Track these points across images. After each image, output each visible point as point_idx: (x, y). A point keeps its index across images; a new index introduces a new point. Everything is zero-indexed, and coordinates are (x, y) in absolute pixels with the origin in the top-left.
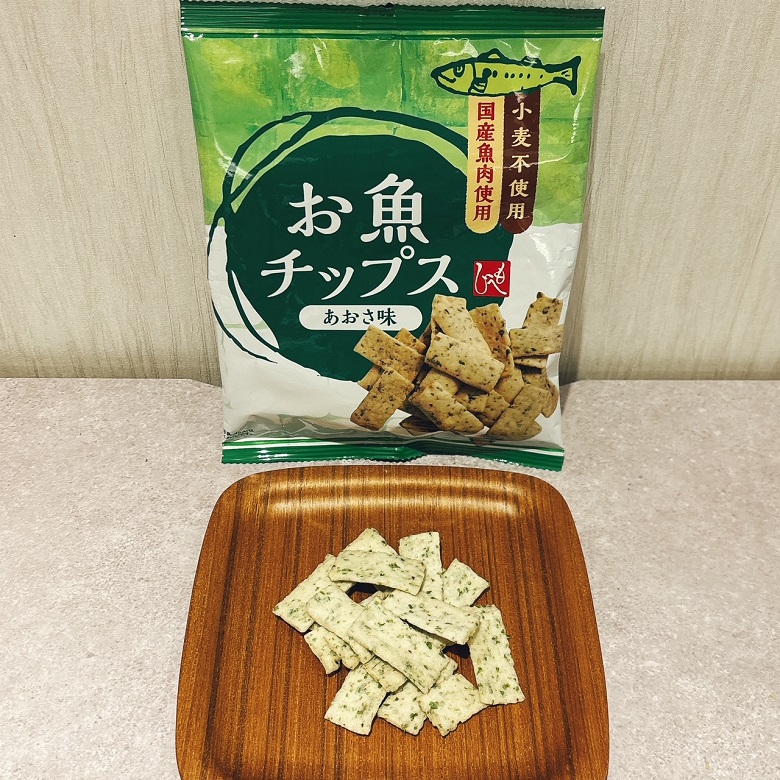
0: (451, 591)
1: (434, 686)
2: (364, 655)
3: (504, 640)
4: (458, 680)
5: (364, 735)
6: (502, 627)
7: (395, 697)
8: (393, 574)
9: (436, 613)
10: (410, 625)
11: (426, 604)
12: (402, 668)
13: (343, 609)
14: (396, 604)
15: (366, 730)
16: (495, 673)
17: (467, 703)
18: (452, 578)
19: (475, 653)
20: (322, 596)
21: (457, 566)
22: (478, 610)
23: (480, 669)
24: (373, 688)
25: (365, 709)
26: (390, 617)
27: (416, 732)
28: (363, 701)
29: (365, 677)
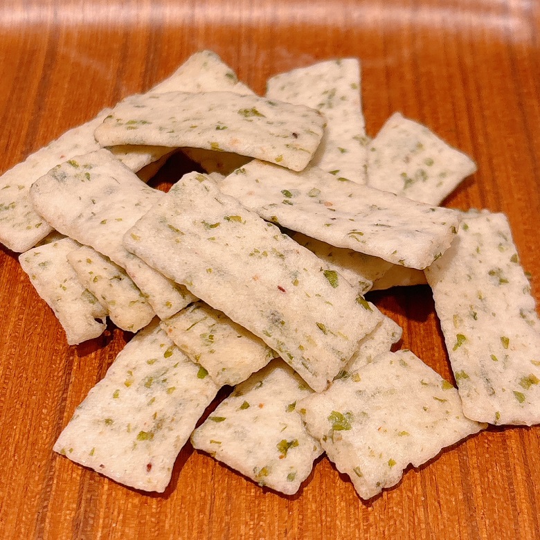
0: (387, 176)
1: (343, 374)
2: (164, 299)
3: (518, 277)
4: (404, 364)
5: (153, 494)
6: (513, 250)
7: (240, 400)
8: (247, 127)
9: (350, 206)
10: (284, 230)
11: (325, 190)
12: (259, 326)
13: (119, 197)
14: (252, 187)
15: (158, 480)
16: (498, 348)
17: (428, 419)
18: (387, 153)
19: (447, 299)
20: (70, 170)
21: (400, 128)
22: (450, 216)
23: (461, 338)
24: (184, 378)
25: (159, 427)
26: (232, 209)
27: (291, 488)
28: (156, 407)
29: (167, 354)
